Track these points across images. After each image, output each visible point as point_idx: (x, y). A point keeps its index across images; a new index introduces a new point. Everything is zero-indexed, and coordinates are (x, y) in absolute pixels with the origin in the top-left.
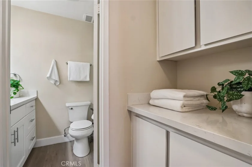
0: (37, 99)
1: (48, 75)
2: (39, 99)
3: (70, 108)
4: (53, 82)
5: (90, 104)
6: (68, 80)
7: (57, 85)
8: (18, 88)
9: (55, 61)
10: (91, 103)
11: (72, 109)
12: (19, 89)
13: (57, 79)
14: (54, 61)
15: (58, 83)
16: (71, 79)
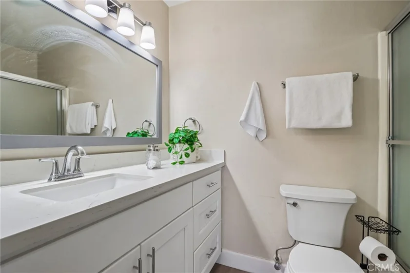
0: (223, 168)
1: (242, 118)
2: (227, 167)
3: (292, 202)
4: (252, 133)
5: (354, 202)
6: (287, 127)
7: (261, 140)
8: (193, 144)
9: (257, 83)
10: (358, 198)
11: (295, 204)
12: (194, 146)
13: (262, 126)
14: (255, 84)
15: (263, 136)
16: (294, 124)
